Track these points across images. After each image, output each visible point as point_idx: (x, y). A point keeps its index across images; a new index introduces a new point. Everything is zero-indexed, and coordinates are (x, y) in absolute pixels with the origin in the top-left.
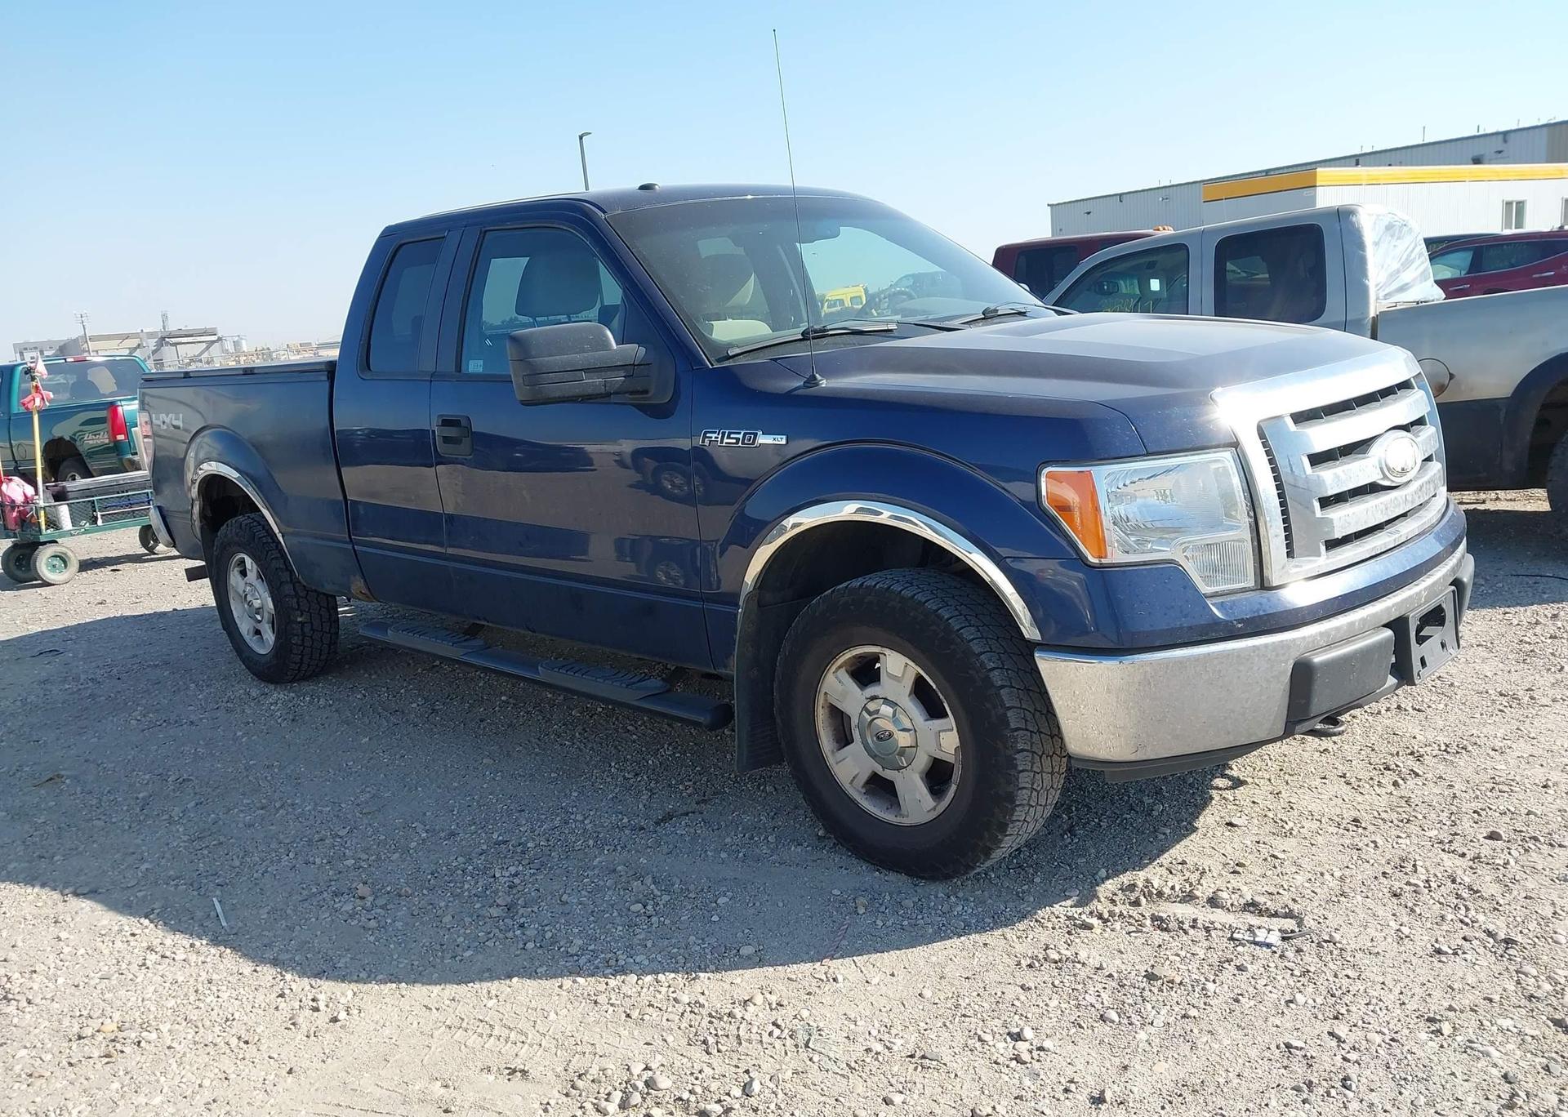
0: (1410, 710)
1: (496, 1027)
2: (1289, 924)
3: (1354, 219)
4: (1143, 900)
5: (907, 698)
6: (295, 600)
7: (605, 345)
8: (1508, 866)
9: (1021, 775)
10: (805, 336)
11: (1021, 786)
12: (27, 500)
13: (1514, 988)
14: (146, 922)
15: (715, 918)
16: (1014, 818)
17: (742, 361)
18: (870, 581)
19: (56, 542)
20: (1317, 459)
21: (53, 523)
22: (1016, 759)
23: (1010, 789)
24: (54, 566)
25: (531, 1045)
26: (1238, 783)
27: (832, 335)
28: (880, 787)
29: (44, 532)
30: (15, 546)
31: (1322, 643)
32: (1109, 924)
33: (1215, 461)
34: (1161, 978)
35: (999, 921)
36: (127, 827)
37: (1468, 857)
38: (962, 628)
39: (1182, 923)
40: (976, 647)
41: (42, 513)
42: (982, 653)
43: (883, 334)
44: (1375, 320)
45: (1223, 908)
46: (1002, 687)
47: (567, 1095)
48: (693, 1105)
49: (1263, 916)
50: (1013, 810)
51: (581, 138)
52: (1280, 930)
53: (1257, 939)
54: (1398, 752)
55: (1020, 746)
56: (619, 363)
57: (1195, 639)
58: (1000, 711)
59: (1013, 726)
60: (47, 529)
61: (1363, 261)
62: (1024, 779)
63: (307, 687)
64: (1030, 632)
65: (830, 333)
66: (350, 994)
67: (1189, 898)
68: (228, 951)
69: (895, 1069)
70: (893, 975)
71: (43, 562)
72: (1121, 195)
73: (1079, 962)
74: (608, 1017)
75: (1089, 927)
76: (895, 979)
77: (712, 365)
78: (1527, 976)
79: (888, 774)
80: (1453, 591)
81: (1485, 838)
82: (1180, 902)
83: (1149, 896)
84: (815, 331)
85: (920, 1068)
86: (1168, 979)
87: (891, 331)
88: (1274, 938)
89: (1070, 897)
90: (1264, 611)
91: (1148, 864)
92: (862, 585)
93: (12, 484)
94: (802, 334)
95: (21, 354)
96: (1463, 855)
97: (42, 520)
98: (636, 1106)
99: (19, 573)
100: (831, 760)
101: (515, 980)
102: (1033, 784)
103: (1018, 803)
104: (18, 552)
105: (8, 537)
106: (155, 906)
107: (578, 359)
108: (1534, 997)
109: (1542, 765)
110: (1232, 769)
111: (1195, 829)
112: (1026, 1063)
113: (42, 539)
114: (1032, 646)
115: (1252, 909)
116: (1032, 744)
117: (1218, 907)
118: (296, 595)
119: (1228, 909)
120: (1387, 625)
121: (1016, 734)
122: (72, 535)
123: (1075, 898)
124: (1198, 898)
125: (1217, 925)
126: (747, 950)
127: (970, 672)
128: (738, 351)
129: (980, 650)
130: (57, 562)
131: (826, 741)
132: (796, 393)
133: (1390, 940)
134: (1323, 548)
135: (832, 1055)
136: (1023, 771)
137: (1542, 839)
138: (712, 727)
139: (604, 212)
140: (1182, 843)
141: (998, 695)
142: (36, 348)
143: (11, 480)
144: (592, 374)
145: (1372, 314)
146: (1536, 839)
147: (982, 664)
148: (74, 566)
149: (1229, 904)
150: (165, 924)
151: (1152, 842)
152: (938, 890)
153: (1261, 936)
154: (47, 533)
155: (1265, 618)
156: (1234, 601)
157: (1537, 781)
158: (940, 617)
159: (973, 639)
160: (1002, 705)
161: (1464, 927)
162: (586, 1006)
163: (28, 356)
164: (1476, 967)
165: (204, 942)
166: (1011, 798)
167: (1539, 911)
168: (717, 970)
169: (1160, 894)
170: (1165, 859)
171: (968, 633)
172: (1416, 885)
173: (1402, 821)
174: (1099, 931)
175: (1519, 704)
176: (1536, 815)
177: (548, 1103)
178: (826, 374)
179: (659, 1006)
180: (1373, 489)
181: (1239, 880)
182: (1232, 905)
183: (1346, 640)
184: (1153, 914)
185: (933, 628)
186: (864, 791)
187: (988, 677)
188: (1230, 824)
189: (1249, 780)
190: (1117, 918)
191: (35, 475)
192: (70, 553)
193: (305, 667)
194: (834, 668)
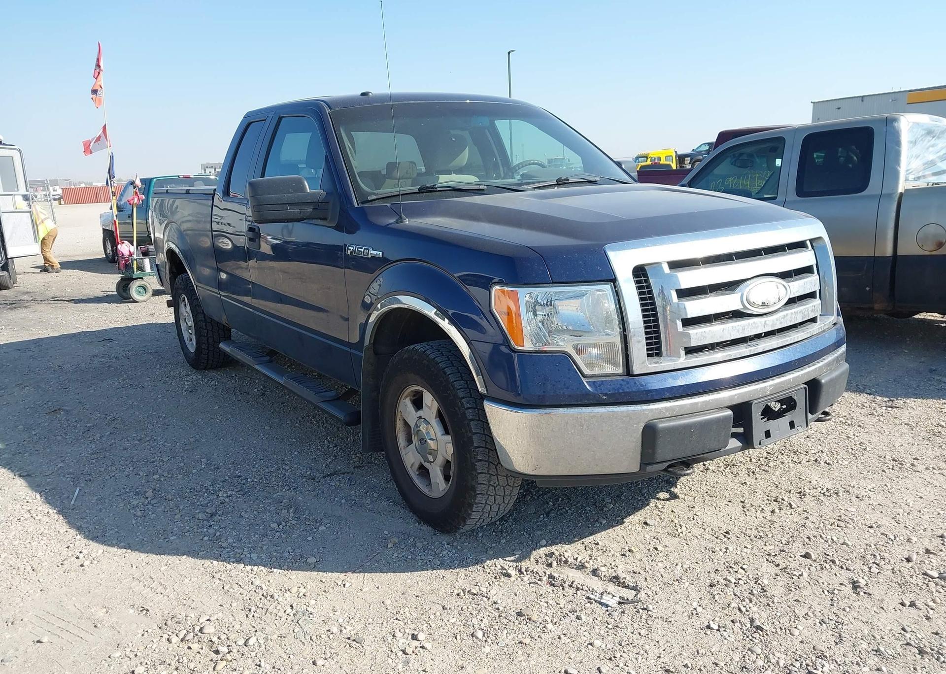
0: (822, 463)
1: (156, 583)
2: (629, 594)
3: (896, 124)
4: (555, 564)
5: (434, 420)
6: (204, 324)
7: (303, 189)
8: (801, 578)
9: (480, 475)
10: (421, 191)
11: (479, 482)
12: (131, 254)
13: (738, 659)
14: (38, 496)
15: (310, 538)
16: (477, 501)
17: (377, 204)
18: (418, 347)
19: (143, 279)
20: (686, 293)
21: (141, 268)
22: (476, 465)
23: (473, 483)
24: (140, 292)
25: (164, 596)
26: (674, 496)
27: (439, 191)
28: (424, 471)
29: (135, 273)
30: (122, 279)
31: (667, 415)
32: (522, 575)
33: (599, 290)
34: (524, 616)
35: (463, 563)
36: (70, 442)
37: (781, 567)
38: (455, 381)
39: (565, 582)
40: (460, 394)
41: (135, 262)
42: (464, 398)
43: (476, 191)
44: (901, 194)
45: (598, 576)
46: (472, 420)
47: (160, 628)
48: (215, 645)
49: (619, 586)
50: (475, 496)
51: (509, 53)
52: (620, 597)
53: (602, 601)
54: (790, 491)
55: (479, 458)
56: (309, 201)
57: (573, 403)
58: (470, 434)
59: (475, 444)
60: (137, 271)
61: (898, 154)
62: (482, 478)
63: (212, 373)
64: (482, 389)
65: (438, 189)
66: (100, 552)
67: (582, 567)
68: (62, 518)
69: (334, 644)
70: (378, 588)
71: (134, 289)
72: (863, 97)
73: (486, 597)
74: (214, 586)
75: (509, 576)
76: (378, 590)
77: (358, 205)
78: (752, 653)
79: (426, 465)
80: (805, 388)
81: (801, 556)
82: (575, 569)
83: (559, 562)
84: (427, 188)
85: (348, 646)
86: (528, 617)
87: (483, 190)
88: (613, 602)
89: (515, 555)
90: (623, 390)
91: (577, 541)
92: (414, 348)
93: (124, 245)
94: (419, 189)
95: (205, 170)
96: (778, 565)
97: (135, 266)
98: (188, 641)
99: (124, 294)
100: (403, 452)
101: (185, 556)
102: (489, 482)
103: (478, 492)
104: (125, 283)
105: (120, 273)
106: (47, 488)
107: (286, 197)
108: (746, 668)
109: (881, 512)
110: (676, 487)
111: (624, 523)
112: (408, 654)
113: (134, 277)
114: (482, 397)
115: (615, 580)
116: (489, 457)
117: (596, 576)
118: (205, 320)
119: (601, 578)
120: (730, 407)
121: (477, 450)
122: (150, 275)
123: (517, 556)
124: (587, 568)
125: (585, 588)
126: (312, 560)
127: (456, 409)
128: (374, 197)
129: (463, 396)
130: (141, 290)
131: (401, 441)
132: (390, 226)
133: (685, 614)
134: (683, 352)
135: (305, 630)
136: (481, 473)
137: (838, 563)
138: (349, 424)
139: (330, 109)
140: (608, 531)
141: (469, 425)
142: (212, 167)
143: (123, 243)
144: (293, 207)
145: (901, 189)
146: (833, 562)
147: (462, 405)
148: (150, 293)
149: (603, 575)
150: (46, 498)
151: (589, 527)
152: (445, 539)
153: (606, 599)
154: (137, 273)
155: (623, 394)
156: (602, 381)
157: (868, 523)
158: (445, 373)
159: (460, 389)
160: (471, 431)
161: (739, 613)
162: (208, 577)
163: (208, 171)
164: (725, 641)
165: (55, 511)
166: (474, 489)
167: (796, 611)
168: (288, 569)
169: (566, 562)
170: (587, 540)
171: (457, 385)
172: (730, 581)
173: (756, 537)
174: (514, 579)
175: (900, 468)
176: (847, 545)
177: (147, 631)
178: (410, 216)
179: (241, 584)
180: (737, 315)
181: (623, 560)
182: (605, 576)
183: (692, 414)
184: (551, 574)
185: (441, 379)
186: (417, 473)
187: (464, 413)
188: (646, 523)
189: (681, 496)
190: (528, 573)
191: (133, 241)
192: (148, 286)
193: (210, 362)
194: (403, 398)
